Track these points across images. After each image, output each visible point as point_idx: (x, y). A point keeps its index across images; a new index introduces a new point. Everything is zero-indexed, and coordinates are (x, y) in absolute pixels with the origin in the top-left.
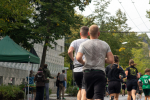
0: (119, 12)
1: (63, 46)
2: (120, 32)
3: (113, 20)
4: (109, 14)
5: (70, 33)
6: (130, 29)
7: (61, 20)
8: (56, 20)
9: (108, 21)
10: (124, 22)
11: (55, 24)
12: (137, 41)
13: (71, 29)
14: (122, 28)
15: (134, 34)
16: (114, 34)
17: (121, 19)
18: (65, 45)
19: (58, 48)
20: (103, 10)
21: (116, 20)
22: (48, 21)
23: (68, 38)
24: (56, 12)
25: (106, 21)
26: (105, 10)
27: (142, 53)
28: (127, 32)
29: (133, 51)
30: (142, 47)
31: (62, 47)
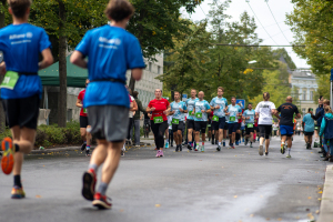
0: (245, 16)
1: (162, 65)
2: (246, 46)
3: (236, 27)
4: (230, 17)
5: (172, 46)
6: (261, 41)
7: (159, 26)
8: (152, 27)
9: (228, 29)
10: (252, 32)
11: (150, 32)
12: (270, 59)
13: (174, 40)
14: (249, 40)
15: (266, 49)
16: (237, 48)
17: (248, 27)
18: (165, 63)
19: (154, 69)
20: (221, 13)
21: (240, 28)
22: (140, 27)
23: (169, 54)
24: (152, 15)
25: (226, 29)
26: (224, 12)
27: (278, 77)
28: (256, 46)
29: (265, 73)
30: (277, 68)
31: (159, 67)
